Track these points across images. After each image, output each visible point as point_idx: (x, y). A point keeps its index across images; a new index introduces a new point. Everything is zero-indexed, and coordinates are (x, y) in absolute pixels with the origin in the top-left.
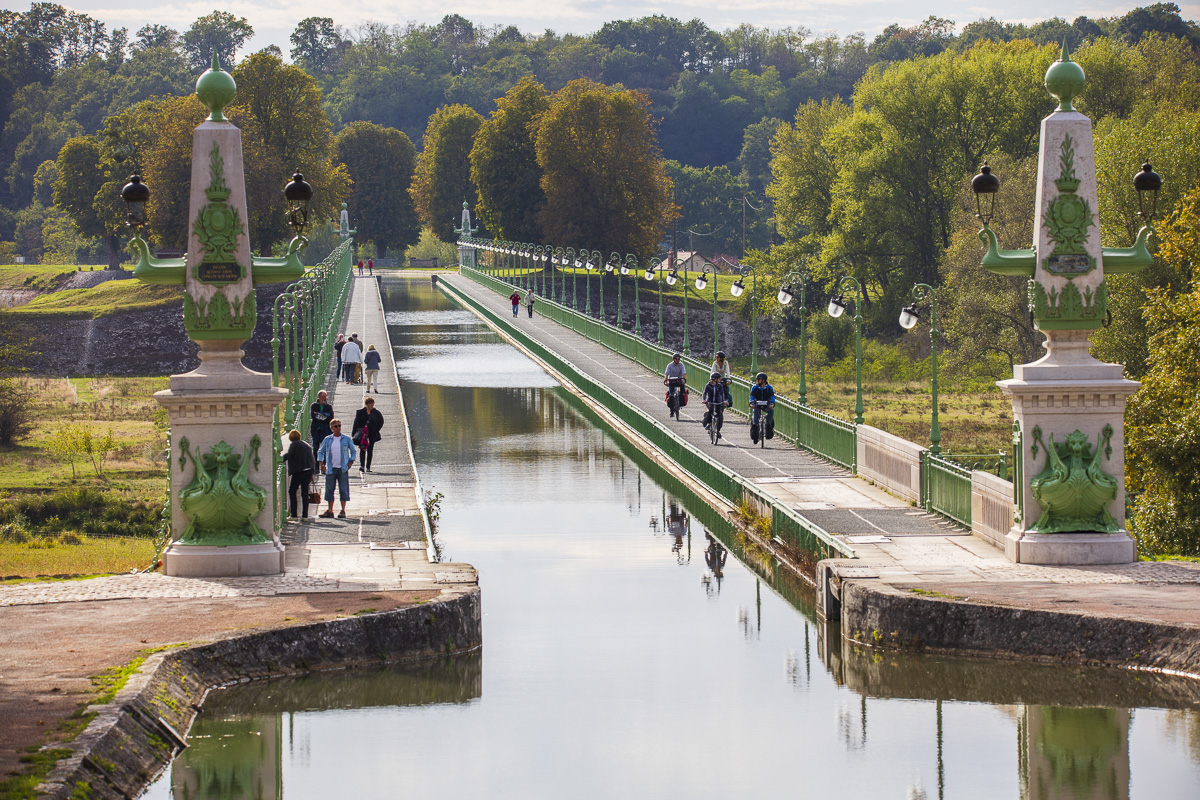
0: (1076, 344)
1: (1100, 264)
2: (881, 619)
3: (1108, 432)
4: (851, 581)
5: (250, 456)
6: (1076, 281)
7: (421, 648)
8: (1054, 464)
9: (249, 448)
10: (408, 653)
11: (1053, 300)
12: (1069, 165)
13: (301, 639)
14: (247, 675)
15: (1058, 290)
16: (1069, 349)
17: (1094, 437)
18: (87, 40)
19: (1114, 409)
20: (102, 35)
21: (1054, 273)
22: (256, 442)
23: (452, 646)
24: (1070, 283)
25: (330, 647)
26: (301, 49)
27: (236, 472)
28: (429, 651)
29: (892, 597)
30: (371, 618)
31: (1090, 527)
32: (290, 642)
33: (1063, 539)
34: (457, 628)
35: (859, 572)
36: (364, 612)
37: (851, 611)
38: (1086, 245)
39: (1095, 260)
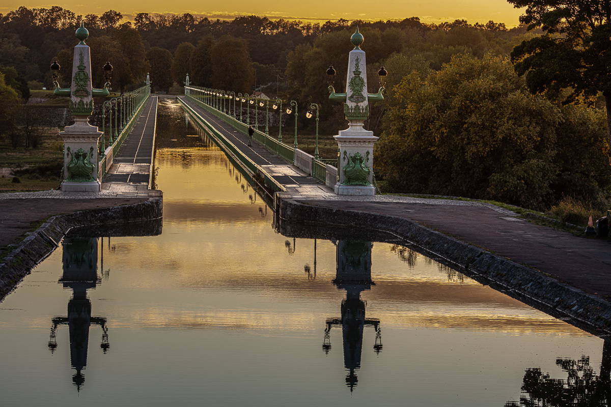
0: (359, 124)
1: (367, 99)
2: (291, 212)
3: (368, 153)
4: (283, 199)
5: (90, 154)
6: (359, 104)
7: (142, 217)
8: (350, 163)
9: (90, 151)
10: (137, 219)
11: (352, 110)
12: (358, 67)
13: (101, 213)
14: (83, 224)
15: (353, 107)
16: (356, 126)
17: (363, 155)
18: (69, 18)
19: (370, 146)
20: (74, 17)
21: (352, 102)
22: (92, 149)
23: (152, 217)
24: (357, 105)
25: (111, 216)
26: (138, 23)
27: (85, 158)
28: (144, 218)
29: (295, 204)
30: (125, 207)
31: (361, 183)
32: (98, 214)
33: (352, 187)
34: (154, 211)
35: (286, 196)
36: (123, 205)
37: (282, 209)
38: (362, 93)
39: (365, 98)
